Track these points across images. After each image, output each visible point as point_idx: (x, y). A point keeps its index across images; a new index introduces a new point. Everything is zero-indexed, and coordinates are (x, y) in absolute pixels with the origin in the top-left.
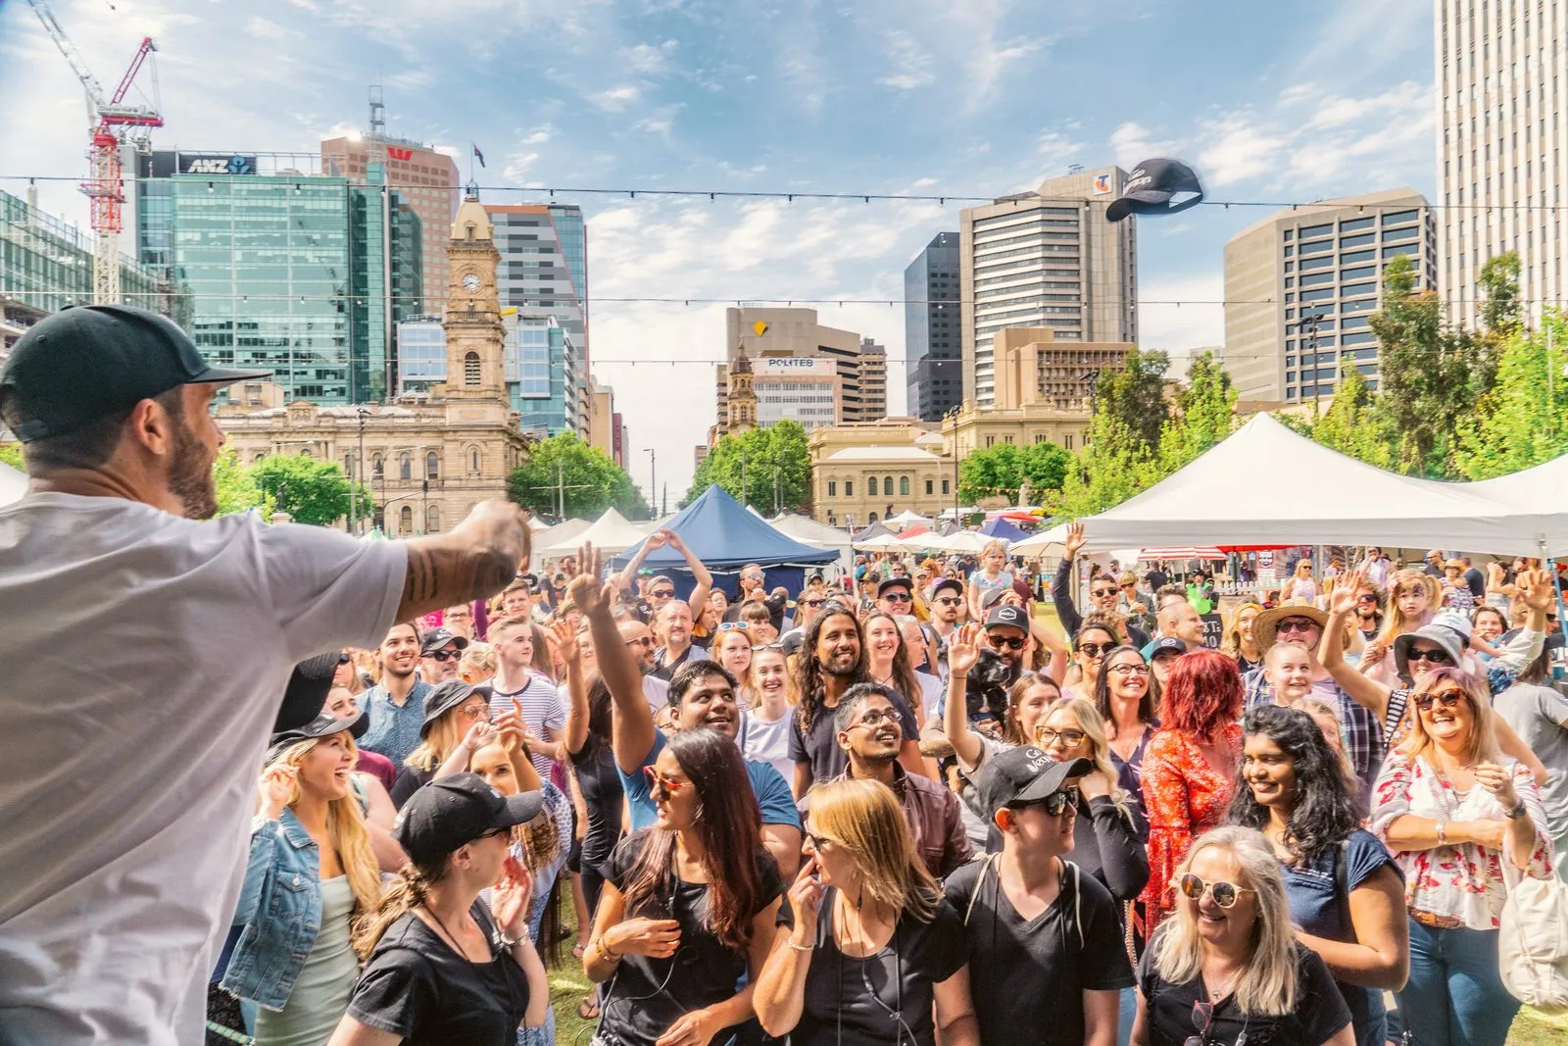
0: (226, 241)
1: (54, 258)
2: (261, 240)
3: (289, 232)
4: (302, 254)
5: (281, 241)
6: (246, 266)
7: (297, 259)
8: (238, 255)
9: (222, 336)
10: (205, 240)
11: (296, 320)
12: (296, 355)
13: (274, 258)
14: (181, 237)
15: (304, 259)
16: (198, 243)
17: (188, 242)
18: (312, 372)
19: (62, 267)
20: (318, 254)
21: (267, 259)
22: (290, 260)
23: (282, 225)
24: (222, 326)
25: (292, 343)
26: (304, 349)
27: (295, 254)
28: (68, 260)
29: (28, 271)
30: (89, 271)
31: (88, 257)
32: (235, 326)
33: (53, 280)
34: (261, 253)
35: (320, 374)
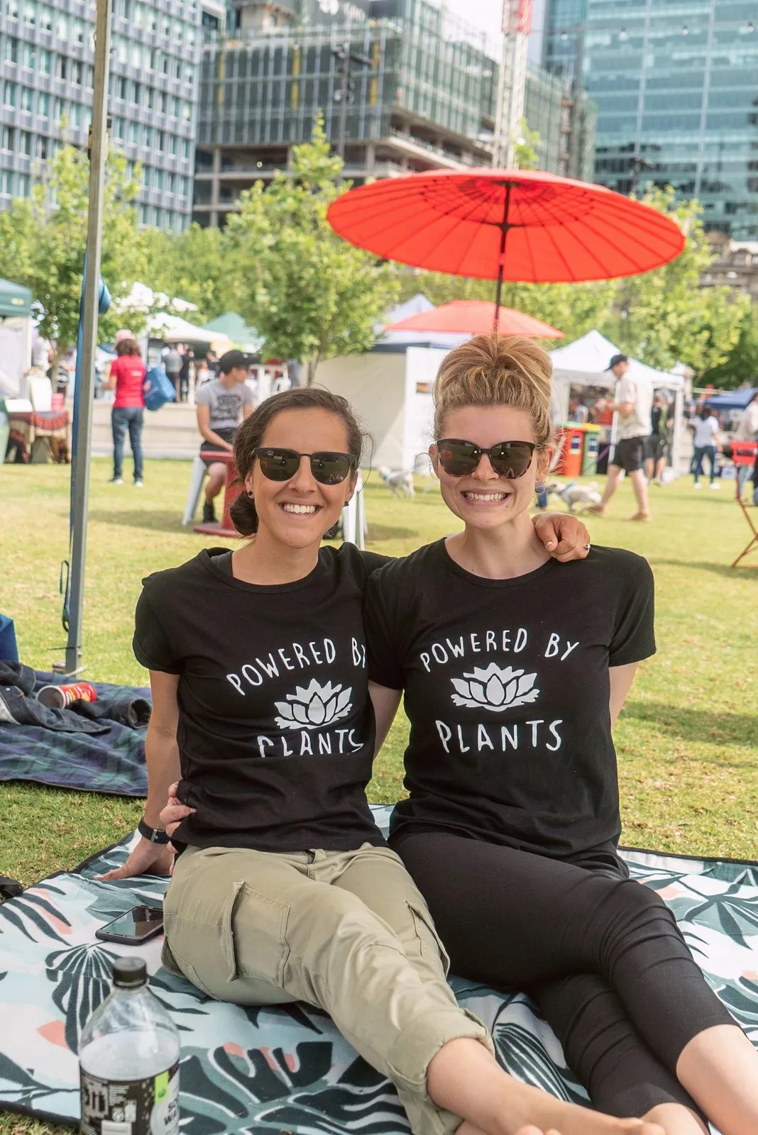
0: (637, 43)
1: (463, 68)
2: (677, 39)
3: (712, 28)
4: (723, 53)
5: (700, 40)
6: (658, 74)
7: (718, 61)
8: (649, 60)
9: (622, 162)
10: (615, 43)
11: (708, 139)
12: (704, 184)
13: (689, 62)
14: (589, 41)
15: (725, 61)
16: (607, 47)
17: (596, 47)
18: (720, 206)
19: (468, 77)
20: (743, 52)
21: (682, 63)
22: (709, 62)
23: (704, 18)
24: (623, 149)
25: (700, 169)
26: (712, 176)
27: (715, 54)
28: (474, 70)
29: (436, 82)
30: (493, 81)
31: (493, 66)
32: (637, 149)
33: (458, 91)
34: (677, 56)
35: (730, 208)
